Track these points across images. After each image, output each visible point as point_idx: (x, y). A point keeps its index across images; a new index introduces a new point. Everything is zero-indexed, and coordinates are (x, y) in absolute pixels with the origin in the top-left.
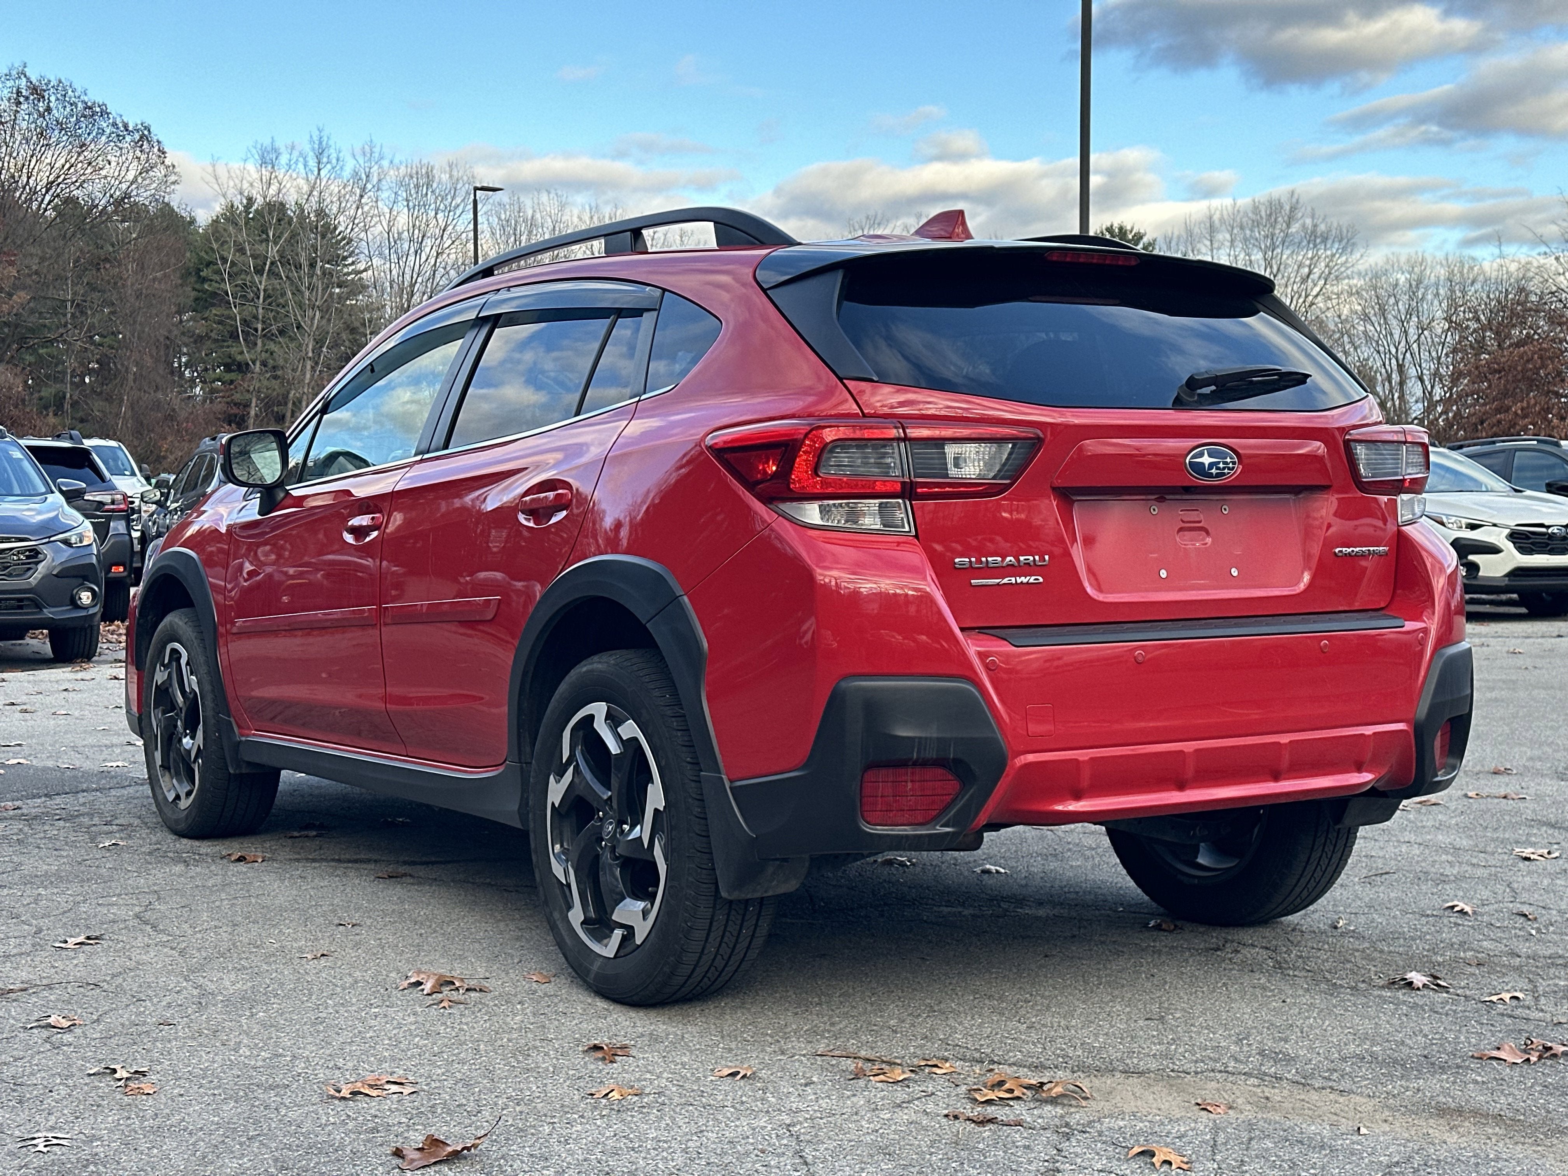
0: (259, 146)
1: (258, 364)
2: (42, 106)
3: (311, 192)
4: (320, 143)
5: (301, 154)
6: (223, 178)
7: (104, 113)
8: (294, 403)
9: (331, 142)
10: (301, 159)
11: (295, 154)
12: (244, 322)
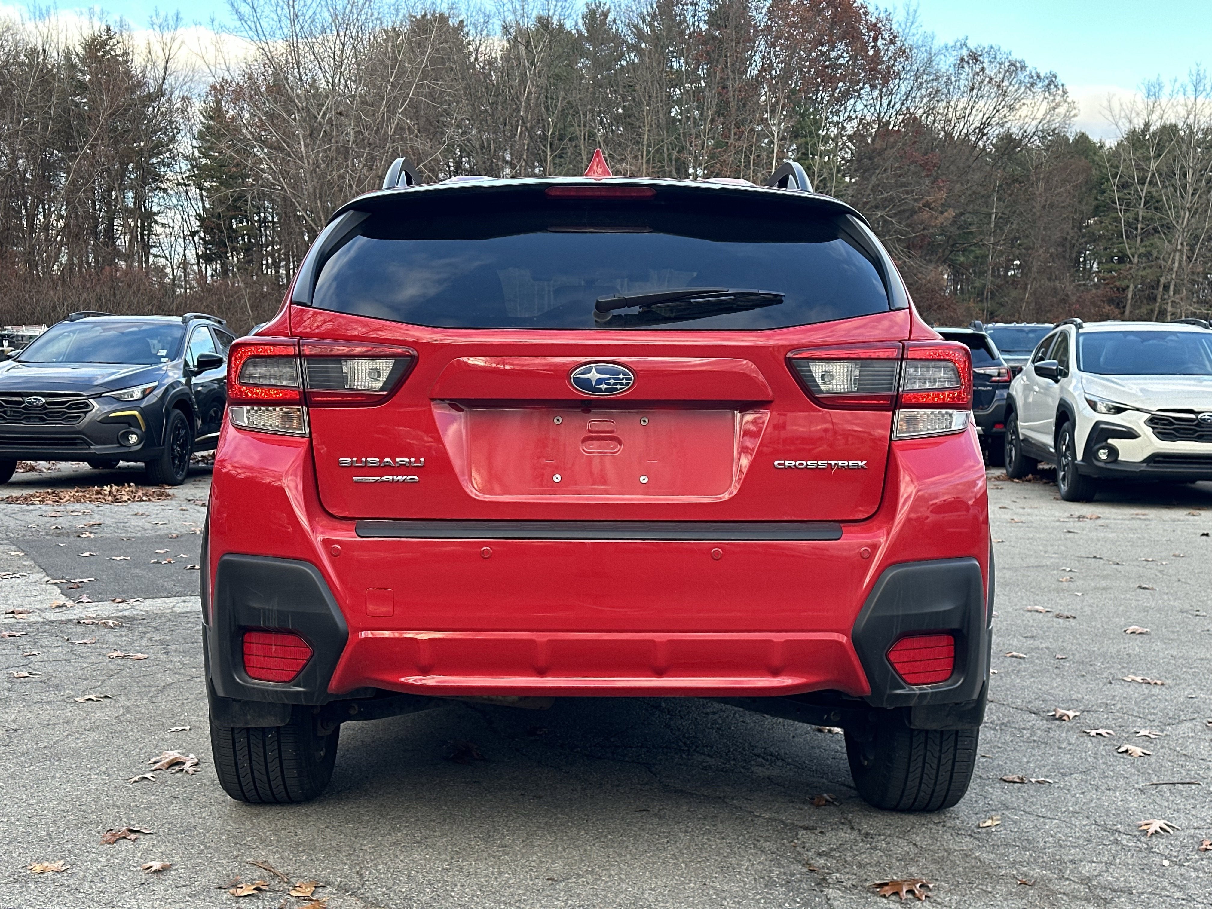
0: (1147, 83)
1: (1136, 256)
2: (977, 68)
3: (1188, 115)
4: (1198, 75)
5: (1182, 86)
6: (1116, 111)
7: (1023, 68)
8: (1164, 287)
9: (1207, 74)
10: (1182, 90)
11: (1178, 85)
12: (1128, 224)
